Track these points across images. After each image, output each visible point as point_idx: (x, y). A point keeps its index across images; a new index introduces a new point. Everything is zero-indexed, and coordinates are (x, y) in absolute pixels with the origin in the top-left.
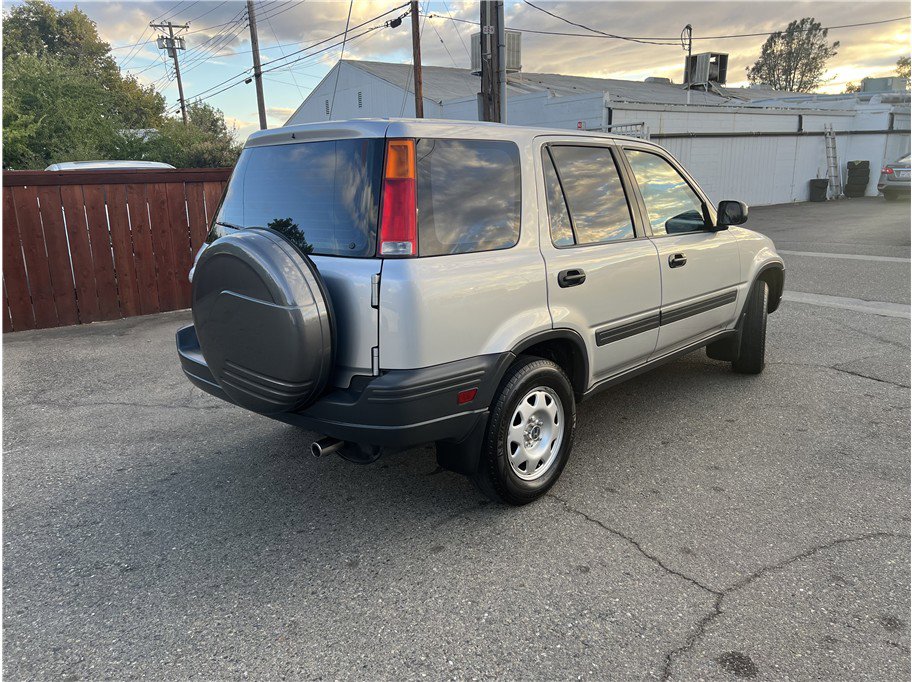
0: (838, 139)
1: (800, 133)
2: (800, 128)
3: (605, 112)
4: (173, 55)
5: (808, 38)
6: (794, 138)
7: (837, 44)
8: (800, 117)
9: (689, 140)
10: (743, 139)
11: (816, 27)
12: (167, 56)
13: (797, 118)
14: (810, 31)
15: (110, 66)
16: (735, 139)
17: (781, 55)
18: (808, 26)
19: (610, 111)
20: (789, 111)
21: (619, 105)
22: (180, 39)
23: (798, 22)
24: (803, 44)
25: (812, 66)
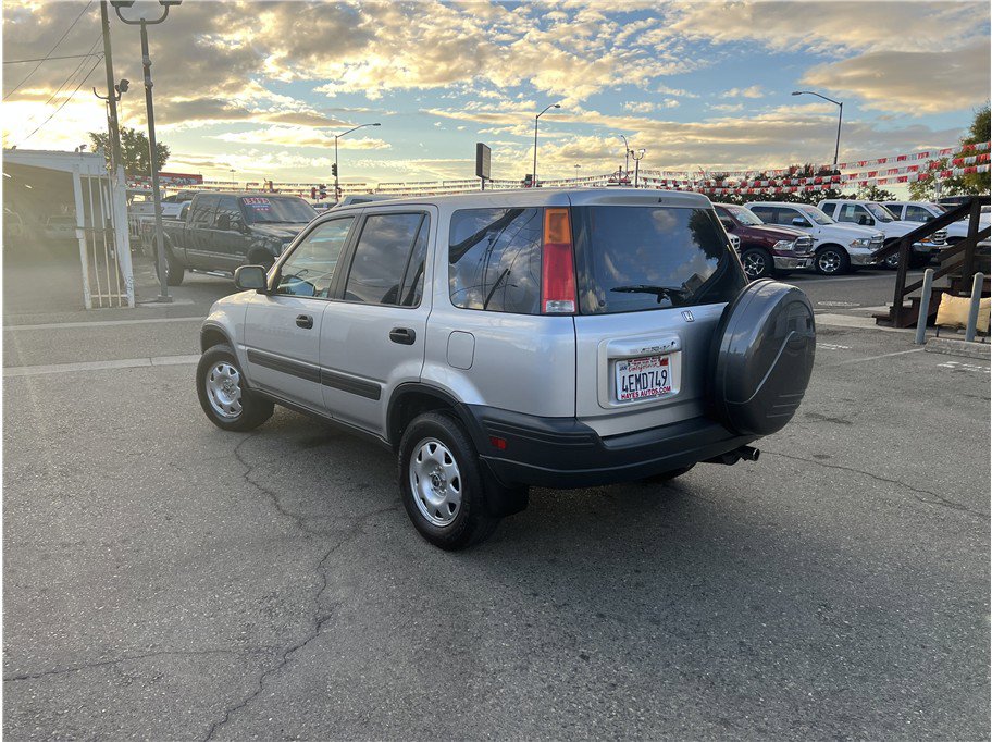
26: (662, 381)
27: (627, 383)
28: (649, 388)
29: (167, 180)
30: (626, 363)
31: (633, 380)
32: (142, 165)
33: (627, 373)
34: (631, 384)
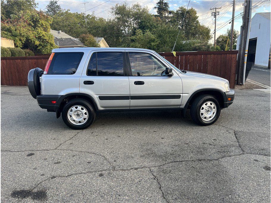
4: (215, 17)
12: (214, 17)
15: (198, 22)
22: (218, 12)
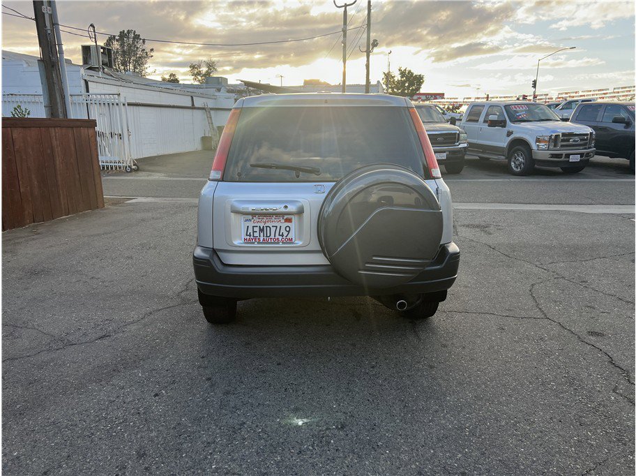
0: (212, 112)
1: (193, 107)
2: (193, 105)
3: (83, 83)
5: (133, 43)
6: (191, 110)
7: (152, 50)
8: (192, 97)
9: (137, 107)
10: (167, 109)
11: (137, 37)
13: (190, 98)
14: (134, 38)
16: (162, 109)
17: (117, 52)
18: (133, 35)
19: (86, 82)
20: (186, 93)
21: (92, 79)
23: (126, 32)
24: (131, 46)
25: (139, 62)
26: (285, 234)
27: (250, 230)
28: (272, 236)
29: (424, 97)
30: (250, 217)
31: (257, 229)
32: (408, 89)
33: (251, 224)
34: (254, 232)
